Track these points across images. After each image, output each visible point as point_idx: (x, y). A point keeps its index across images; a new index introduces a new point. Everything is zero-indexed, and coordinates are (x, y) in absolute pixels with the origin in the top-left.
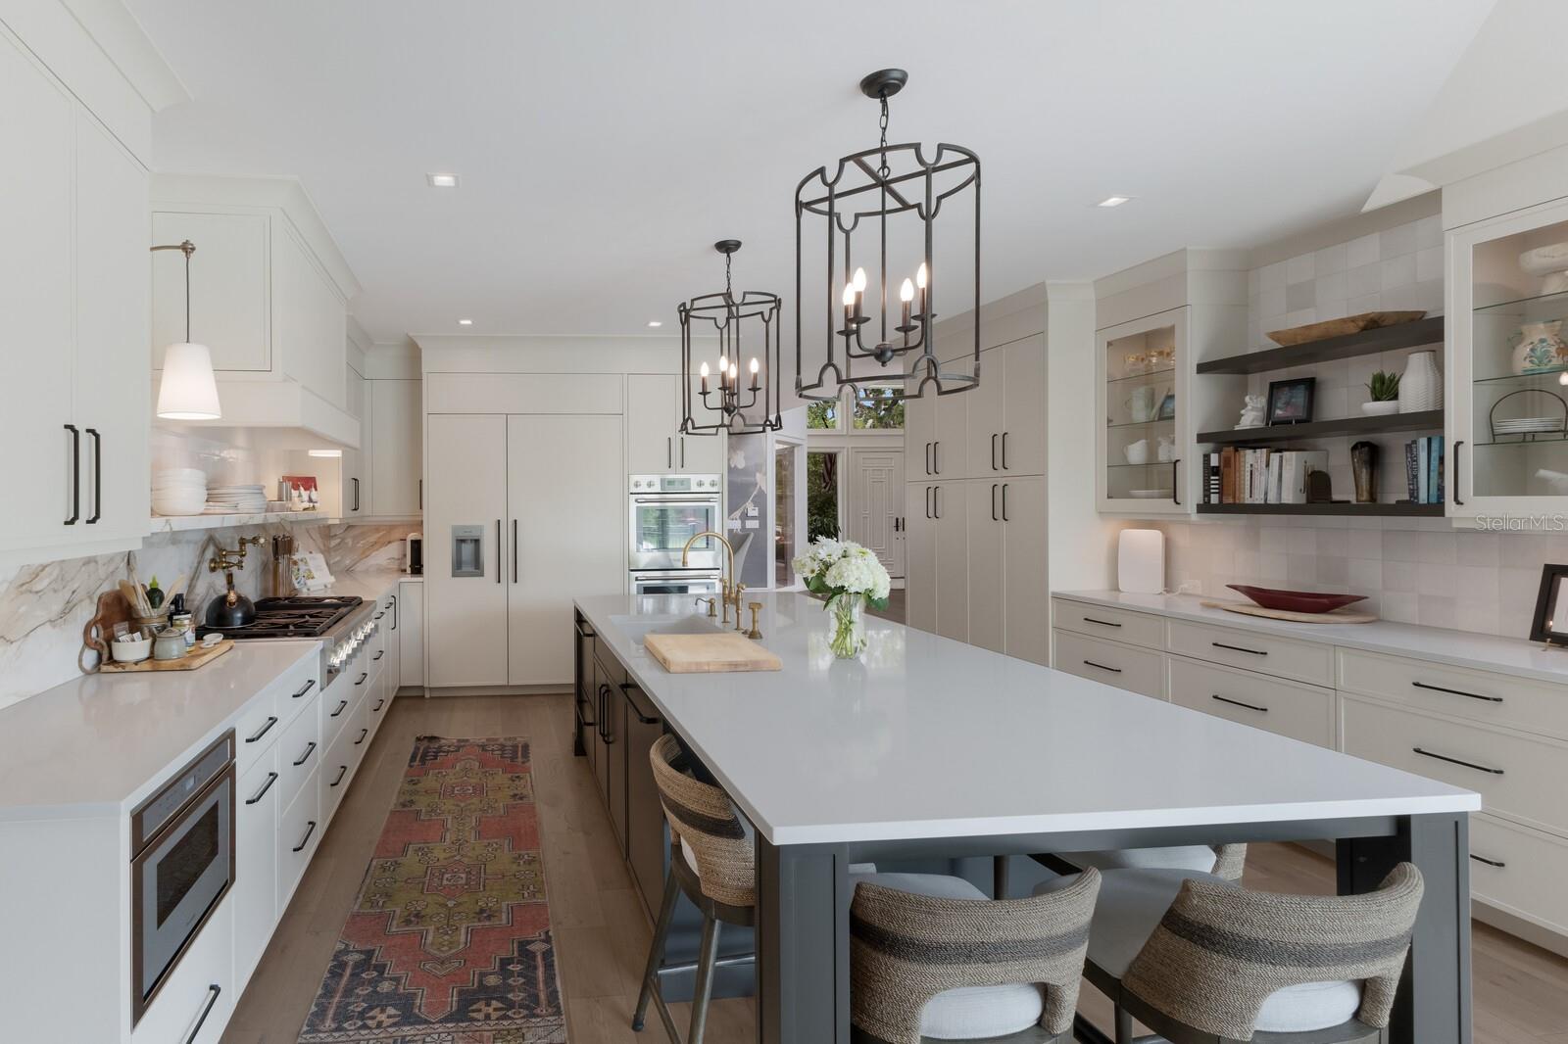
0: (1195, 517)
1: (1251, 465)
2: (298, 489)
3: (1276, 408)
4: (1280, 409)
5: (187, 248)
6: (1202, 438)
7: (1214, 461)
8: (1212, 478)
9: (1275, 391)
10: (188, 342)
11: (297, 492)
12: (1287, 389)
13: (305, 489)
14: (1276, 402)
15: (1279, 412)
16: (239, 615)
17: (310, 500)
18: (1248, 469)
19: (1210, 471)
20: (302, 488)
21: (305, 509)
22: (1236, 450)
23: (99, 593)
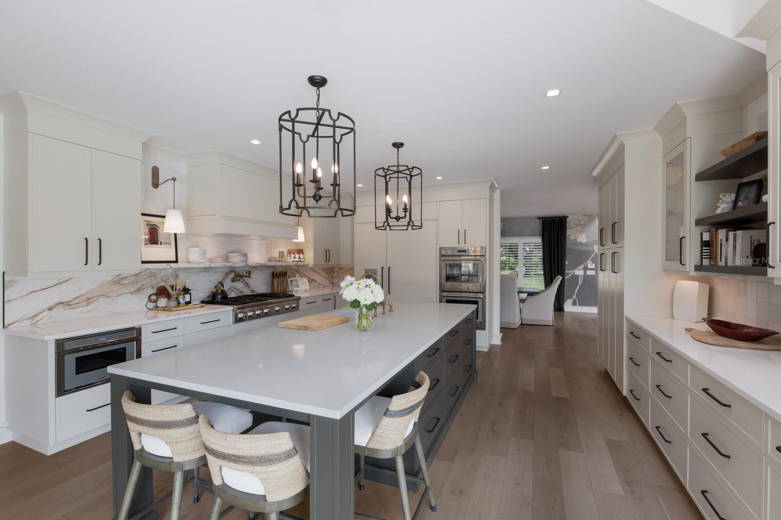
0: (693, 273)
1: (721, 240)
2: (295, 254)
3: (739, 201)
4: (741, 201)
5: (174, 179)
6: (698, 222)
7: (706, 237)
8: (704, 248)
9: (741, 188)
10: (174, 209)
11: (294, 255)
12: (747, 188)
13: (297, 254)
14: (740, 197)
15: (740, 204)
16: (220, 296)
17: (299, 258)
18: (719, 243)
19: (705, 244)
20: (296, 254)
21: (293, 261)
22: (717, 229)
23: (158, 286)
